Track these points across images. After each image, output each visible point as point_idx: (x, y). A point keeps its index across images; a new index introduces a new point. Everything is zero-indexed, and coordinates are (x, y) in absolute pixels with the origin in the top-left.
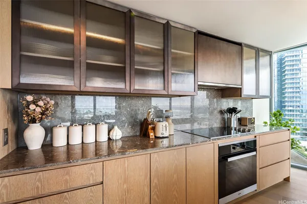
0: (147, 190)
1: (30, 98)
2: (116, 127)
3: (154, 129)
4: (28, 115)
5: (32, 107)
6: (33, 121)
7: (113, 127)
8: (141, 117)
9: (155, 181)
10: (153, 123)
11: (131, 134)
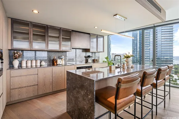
0: (51, 78)
1: (16, 52)
2: (43, 61)
3: (56, 62)
4: (15, 56)
5: (16, 54)
6: (16, 59)
7: (42, 61)
8: (52, 58)
9: (54, 75)
10: (56, 60)
11: (49, 64)
